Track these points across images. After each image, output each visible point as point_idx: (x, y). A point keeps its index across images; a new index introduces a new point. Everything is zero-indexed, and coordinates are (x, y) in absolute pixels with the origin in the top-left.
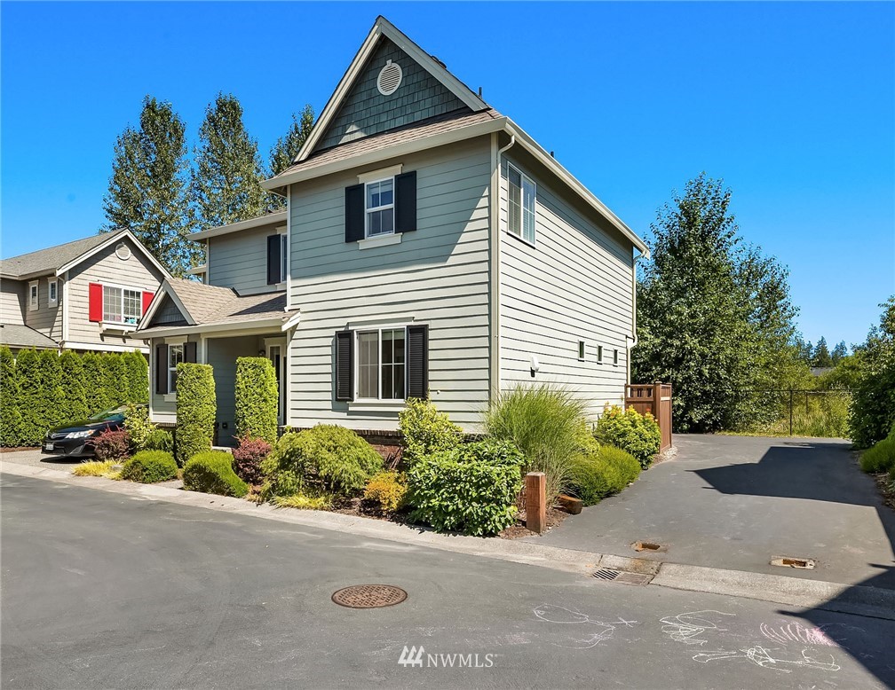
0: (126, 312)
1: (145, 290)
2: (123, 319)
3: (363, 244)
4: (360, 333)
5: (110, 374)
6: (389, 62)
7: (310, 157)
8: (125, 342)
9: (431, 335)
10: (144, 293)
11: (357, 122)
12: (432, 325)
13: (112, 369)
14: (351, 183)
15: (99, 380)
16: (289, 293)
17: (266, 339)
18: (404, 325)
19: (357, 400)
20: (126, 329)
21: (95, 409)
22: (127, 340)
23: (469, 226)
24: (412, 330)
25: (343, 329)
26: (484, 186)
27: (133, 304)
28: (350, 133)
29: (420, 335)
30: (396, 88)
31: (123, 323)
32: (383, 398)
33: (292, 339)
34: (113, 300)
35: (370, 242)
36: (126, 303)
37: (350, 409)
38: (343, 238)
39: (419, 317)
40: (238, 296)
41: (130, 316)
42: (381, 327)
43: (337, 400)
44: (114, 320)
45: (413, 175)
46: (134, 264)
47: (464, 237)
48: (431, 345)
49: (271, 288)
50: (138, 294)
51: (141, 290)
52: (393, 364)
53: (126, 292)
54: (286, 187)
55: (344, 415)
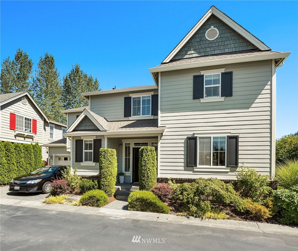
0: (25, 127)
1: (33, 118)
2: (24, 130)
3: (202, 100)
4: (200, 138)
5: (26, 152)
6: (212, 27)
7: (172, 61)
8: (25, 140)
9: (240, 140)
10: (33, 120)
11: (194, 50)
12: (240, 136)
13: (27, 151)
14: (197, 74)
15: (21, 155)
16: (160, 119)
17: (123, 140)
18: (226, 135)
19: (198, 166)
20: (26, 134)
21: (20, 168)
22: (26, 139)
23: (260, 96)
24: (230, 138)
25: (191, 136)
26: (268, 81)
27: (28, 124)
28: (189, 54)
29: (235, 140)
30: (215, 38)
31: (24, 131)
32: (213, 165)
33: (161, 139)
34: (20, 121)
35: (206, 100)
36: (26, 123)
37: (195, 170)
38: (192, 97)
39: (234, 133)
40: (108, 121)
41: (27, 129)
42: (212, 136)
43: (187, 166)
44: (20, 130)
45: (231, 73)
46: (29, 107)
47: (257, 101)
48: (240, 144)
49: (126, 119)
50: (30, 120)
51: (32, 118)
52: (219, 151)
53: (26, 119)
54: (158, 73)
55: (191, 172)
